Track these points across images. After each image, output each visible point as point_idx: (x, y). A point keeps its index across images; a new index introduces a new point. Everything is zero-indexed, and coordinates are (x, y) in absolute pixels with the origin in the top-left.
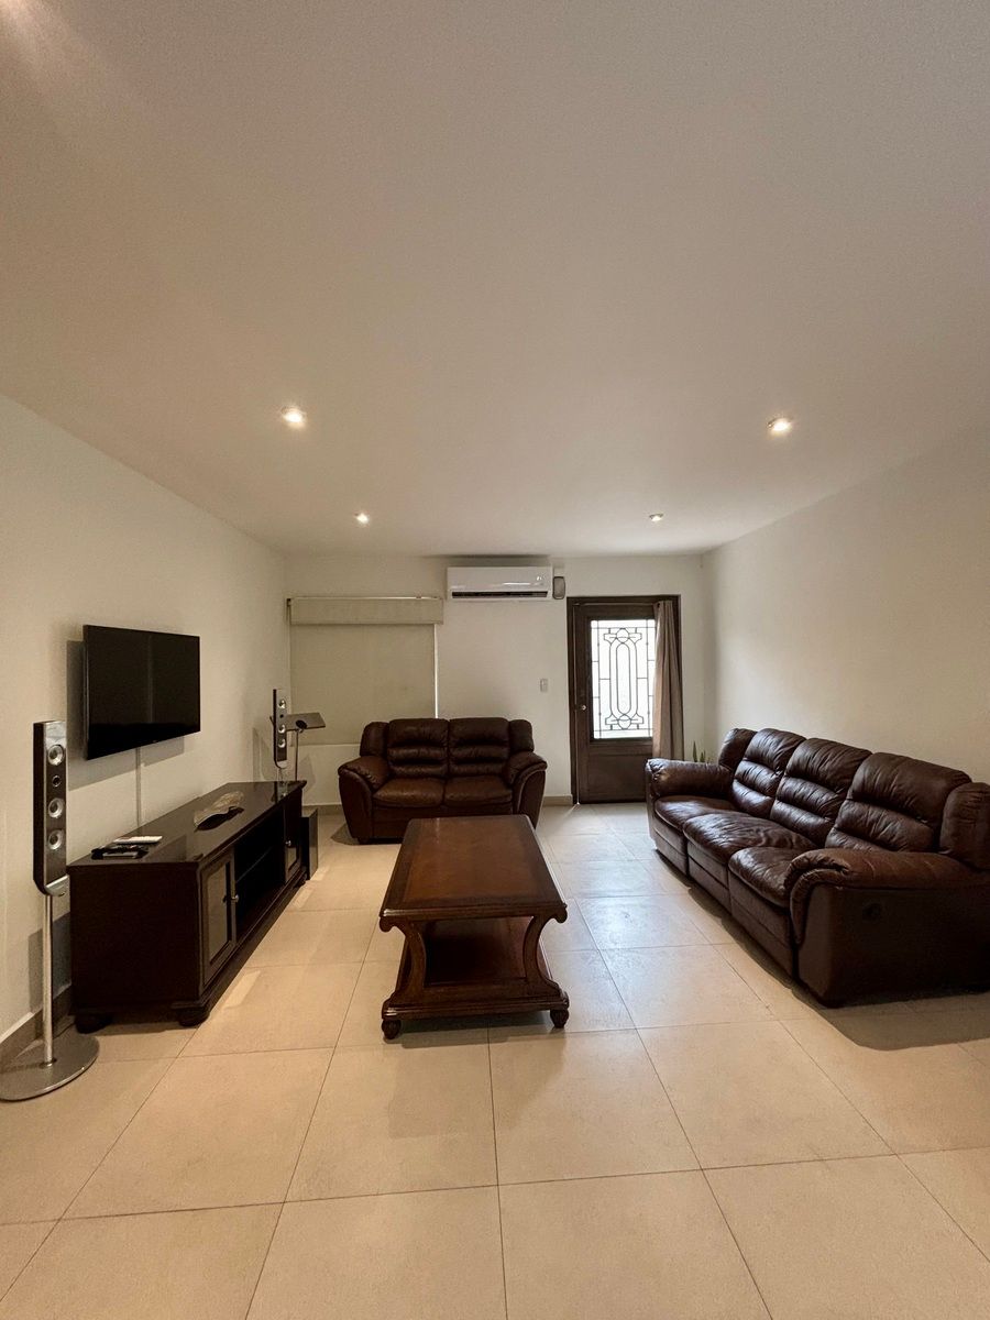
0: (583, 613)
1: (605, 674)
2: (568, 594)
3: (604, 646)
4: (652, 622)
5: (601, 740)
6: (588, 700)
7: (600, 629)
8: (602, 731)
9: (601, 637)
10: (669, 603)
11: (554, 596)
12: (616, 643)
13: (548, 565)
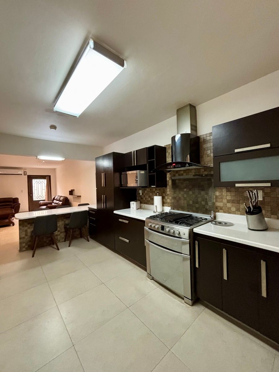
0: (30, 178)
1: (36, 189)
2: (27, 174)
3: (36, 184)
4: (45, 180)
5: (35, 201)
6: (32, 194)
7: (34, 181)
8: (35, 198)
9: (35, 183)
10: (48, 177)
11: (24, 175)
12: (38, 183)
13: (23, 169)
